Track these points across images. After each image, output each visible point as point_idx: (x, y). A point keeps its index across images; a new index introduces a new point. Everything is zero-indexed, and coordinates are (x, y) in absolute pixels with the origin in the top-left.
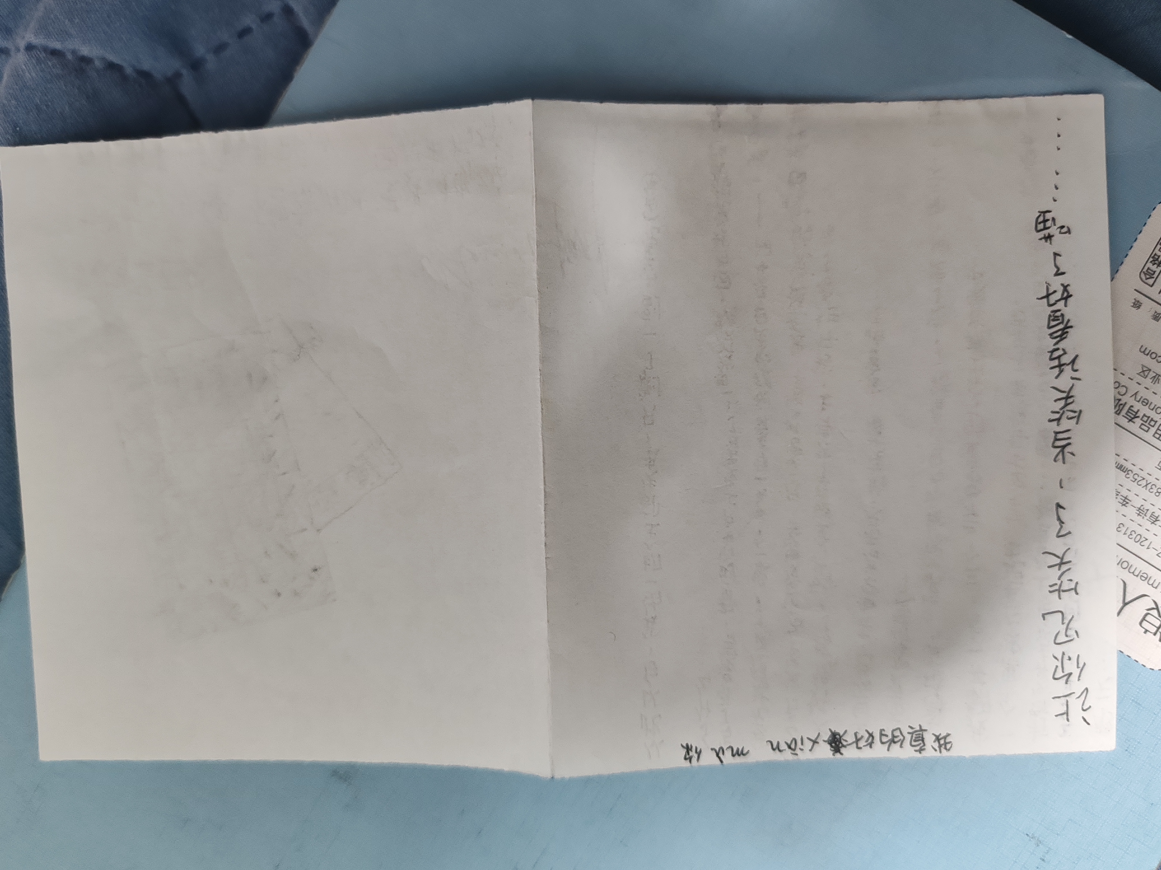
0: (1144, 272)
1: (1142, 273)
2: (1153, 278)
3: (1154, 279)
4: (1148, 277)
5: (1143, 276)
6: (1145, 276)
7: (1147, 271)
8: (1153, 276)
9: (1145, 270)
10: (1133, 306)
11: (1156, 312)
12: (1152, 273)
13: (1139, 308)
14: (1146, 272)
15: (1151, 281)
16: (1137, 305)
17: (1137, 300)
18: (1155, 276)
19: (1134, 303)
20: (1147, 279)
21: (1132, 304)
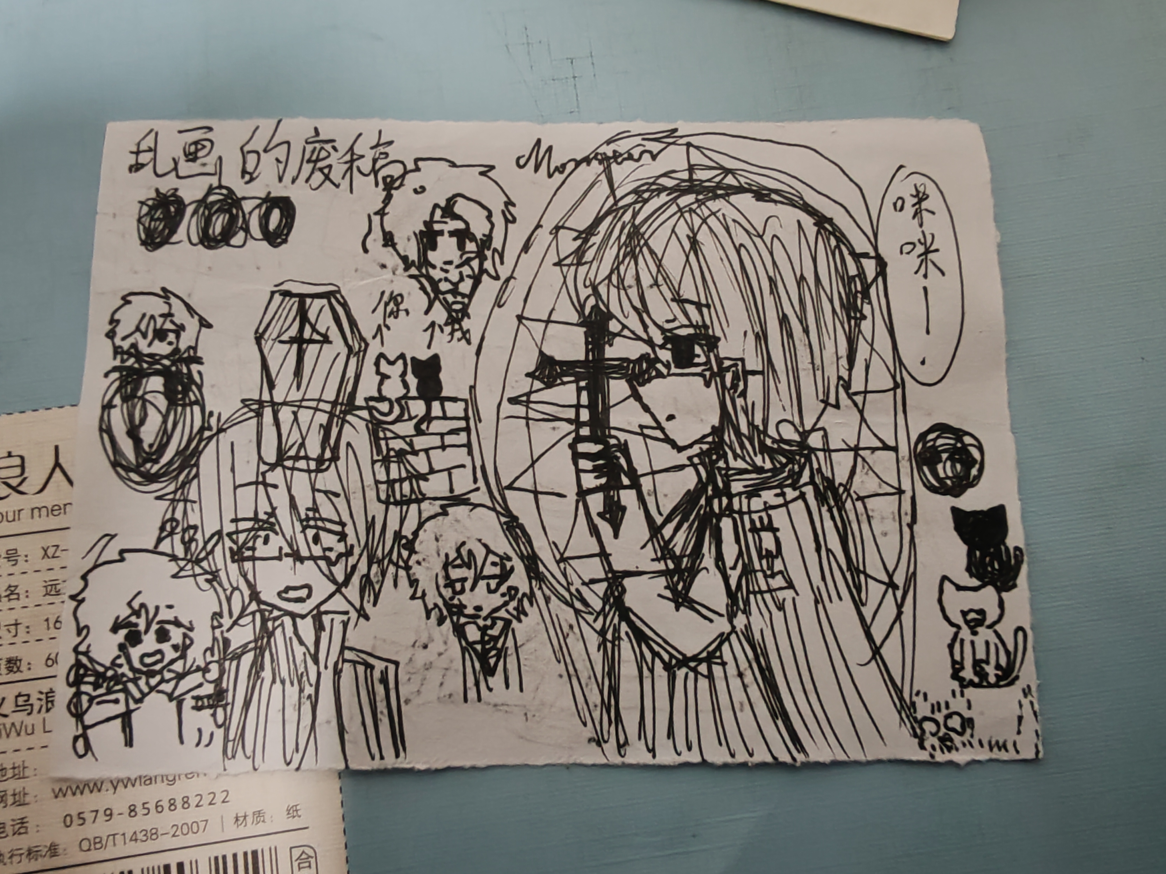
0: (312, 857)
1: (313, 855)
2: (296, 860)
3: (294, 859)
4: (304, 856)
5: (310, 852)
6: (306, 854)
7: (310, 862)
8: (299, 861)
9: (313, 861)
10: (296, 806)
11: (263, 821)
12: (301, 865)
13: (287, 810)
14: (310, 859)
15: (296, 853)
16: (291, 812)
17: (296, 818)
18: (295, 864)
19: (297, 811)
20: (303, 852)
21: (298, 808)
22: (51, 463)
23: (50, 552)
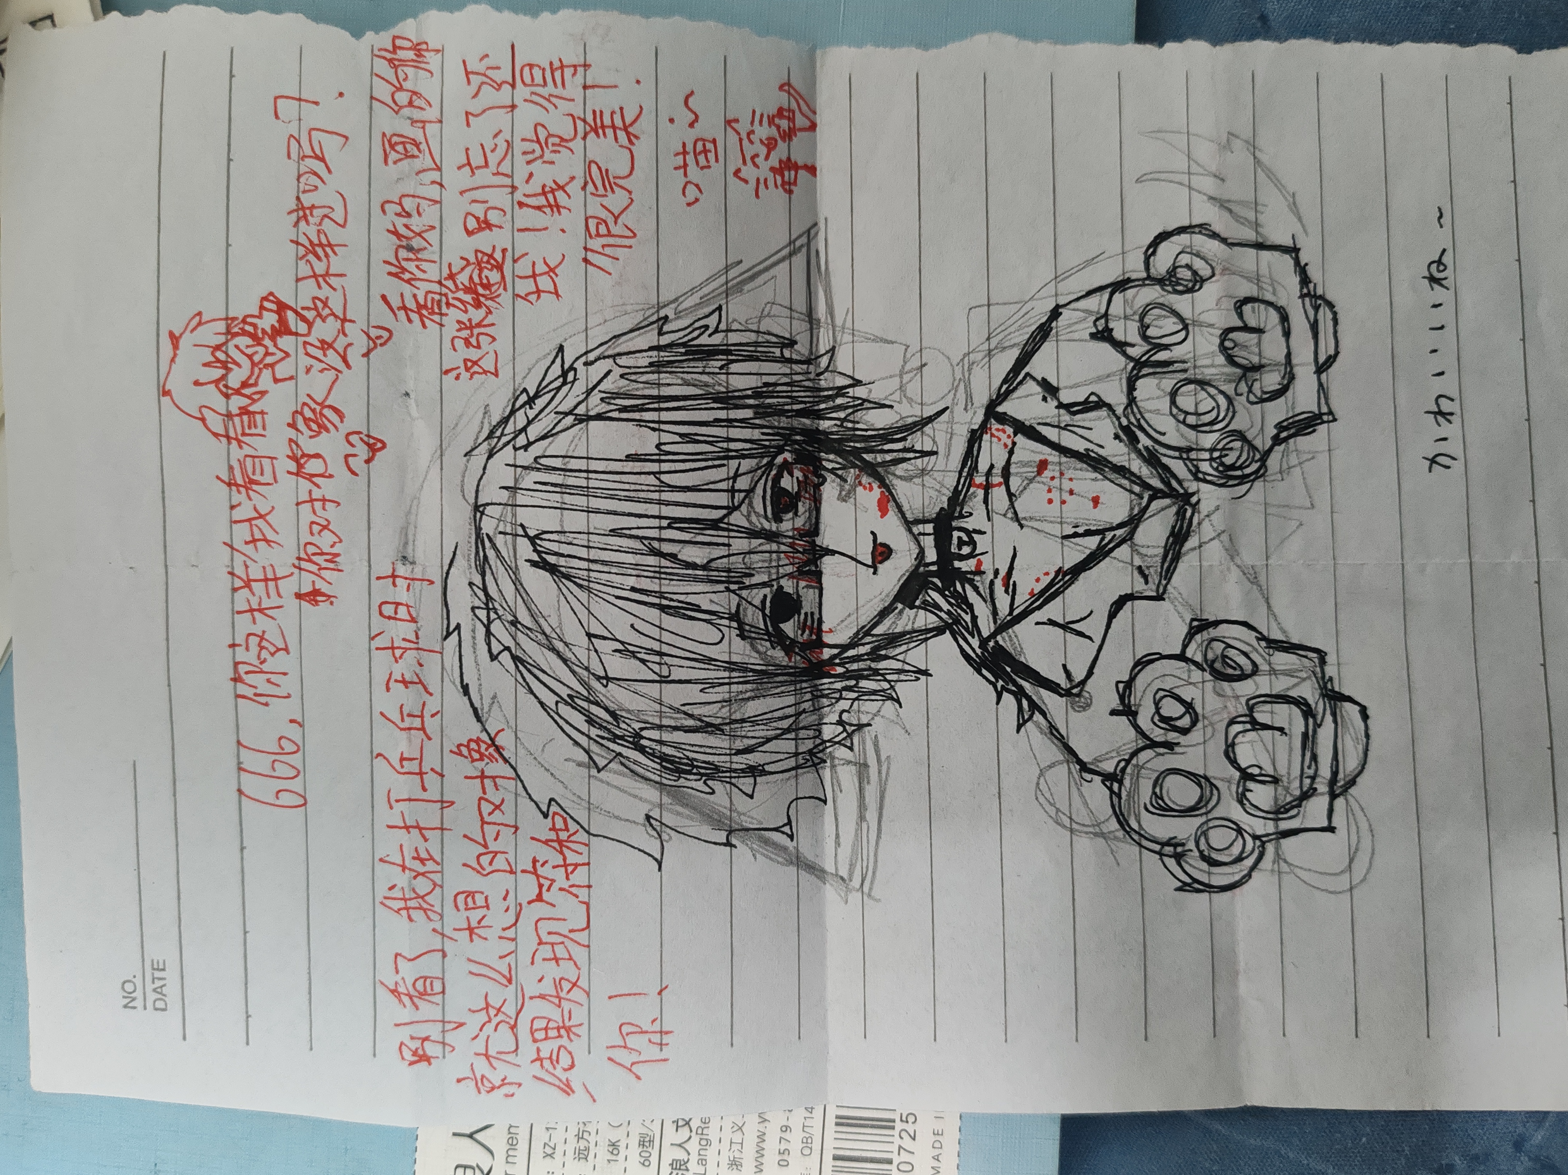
22: (468, 1141)
23: (549, 1151)
